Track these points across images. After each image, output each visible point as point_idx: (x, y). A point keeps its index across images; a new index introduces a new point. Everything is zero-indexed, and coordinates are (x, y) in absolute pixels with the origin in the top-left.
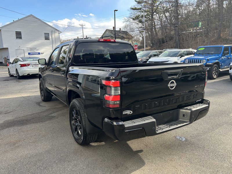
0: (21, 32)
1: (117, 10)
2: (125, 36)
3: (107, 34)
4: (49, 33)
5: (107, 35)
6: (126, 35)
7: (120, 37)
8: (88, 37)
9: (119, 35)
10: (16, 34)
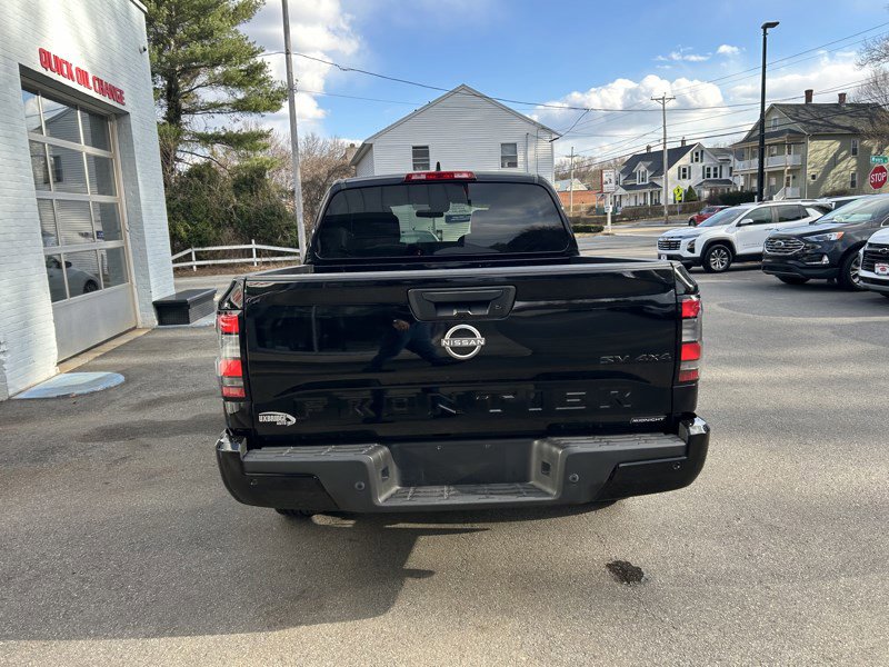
0: (427, 147)
1: (773, 25)
2: (862, 125)
3: (772, 123)
4: (515, 144)
5: (775, 126)
6: (872, 123)
7: (838, 131)
8: (688, 144)
9: (836, 122)
10: (415, 154)
